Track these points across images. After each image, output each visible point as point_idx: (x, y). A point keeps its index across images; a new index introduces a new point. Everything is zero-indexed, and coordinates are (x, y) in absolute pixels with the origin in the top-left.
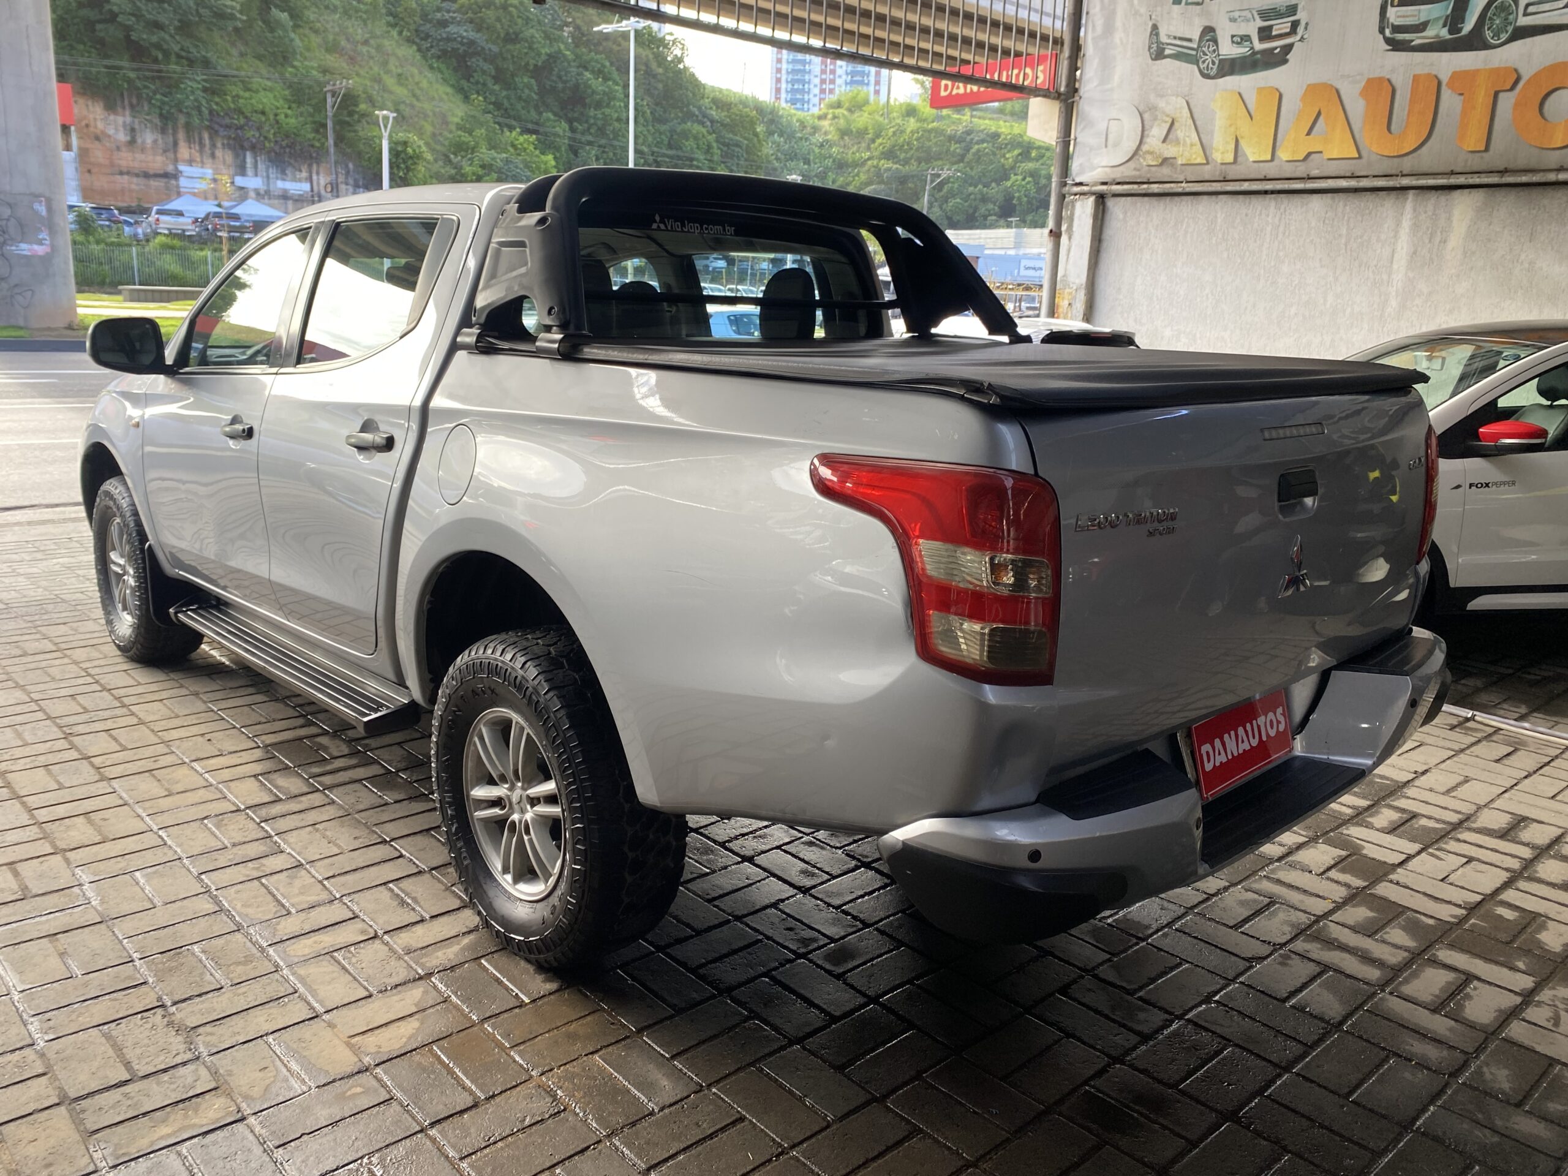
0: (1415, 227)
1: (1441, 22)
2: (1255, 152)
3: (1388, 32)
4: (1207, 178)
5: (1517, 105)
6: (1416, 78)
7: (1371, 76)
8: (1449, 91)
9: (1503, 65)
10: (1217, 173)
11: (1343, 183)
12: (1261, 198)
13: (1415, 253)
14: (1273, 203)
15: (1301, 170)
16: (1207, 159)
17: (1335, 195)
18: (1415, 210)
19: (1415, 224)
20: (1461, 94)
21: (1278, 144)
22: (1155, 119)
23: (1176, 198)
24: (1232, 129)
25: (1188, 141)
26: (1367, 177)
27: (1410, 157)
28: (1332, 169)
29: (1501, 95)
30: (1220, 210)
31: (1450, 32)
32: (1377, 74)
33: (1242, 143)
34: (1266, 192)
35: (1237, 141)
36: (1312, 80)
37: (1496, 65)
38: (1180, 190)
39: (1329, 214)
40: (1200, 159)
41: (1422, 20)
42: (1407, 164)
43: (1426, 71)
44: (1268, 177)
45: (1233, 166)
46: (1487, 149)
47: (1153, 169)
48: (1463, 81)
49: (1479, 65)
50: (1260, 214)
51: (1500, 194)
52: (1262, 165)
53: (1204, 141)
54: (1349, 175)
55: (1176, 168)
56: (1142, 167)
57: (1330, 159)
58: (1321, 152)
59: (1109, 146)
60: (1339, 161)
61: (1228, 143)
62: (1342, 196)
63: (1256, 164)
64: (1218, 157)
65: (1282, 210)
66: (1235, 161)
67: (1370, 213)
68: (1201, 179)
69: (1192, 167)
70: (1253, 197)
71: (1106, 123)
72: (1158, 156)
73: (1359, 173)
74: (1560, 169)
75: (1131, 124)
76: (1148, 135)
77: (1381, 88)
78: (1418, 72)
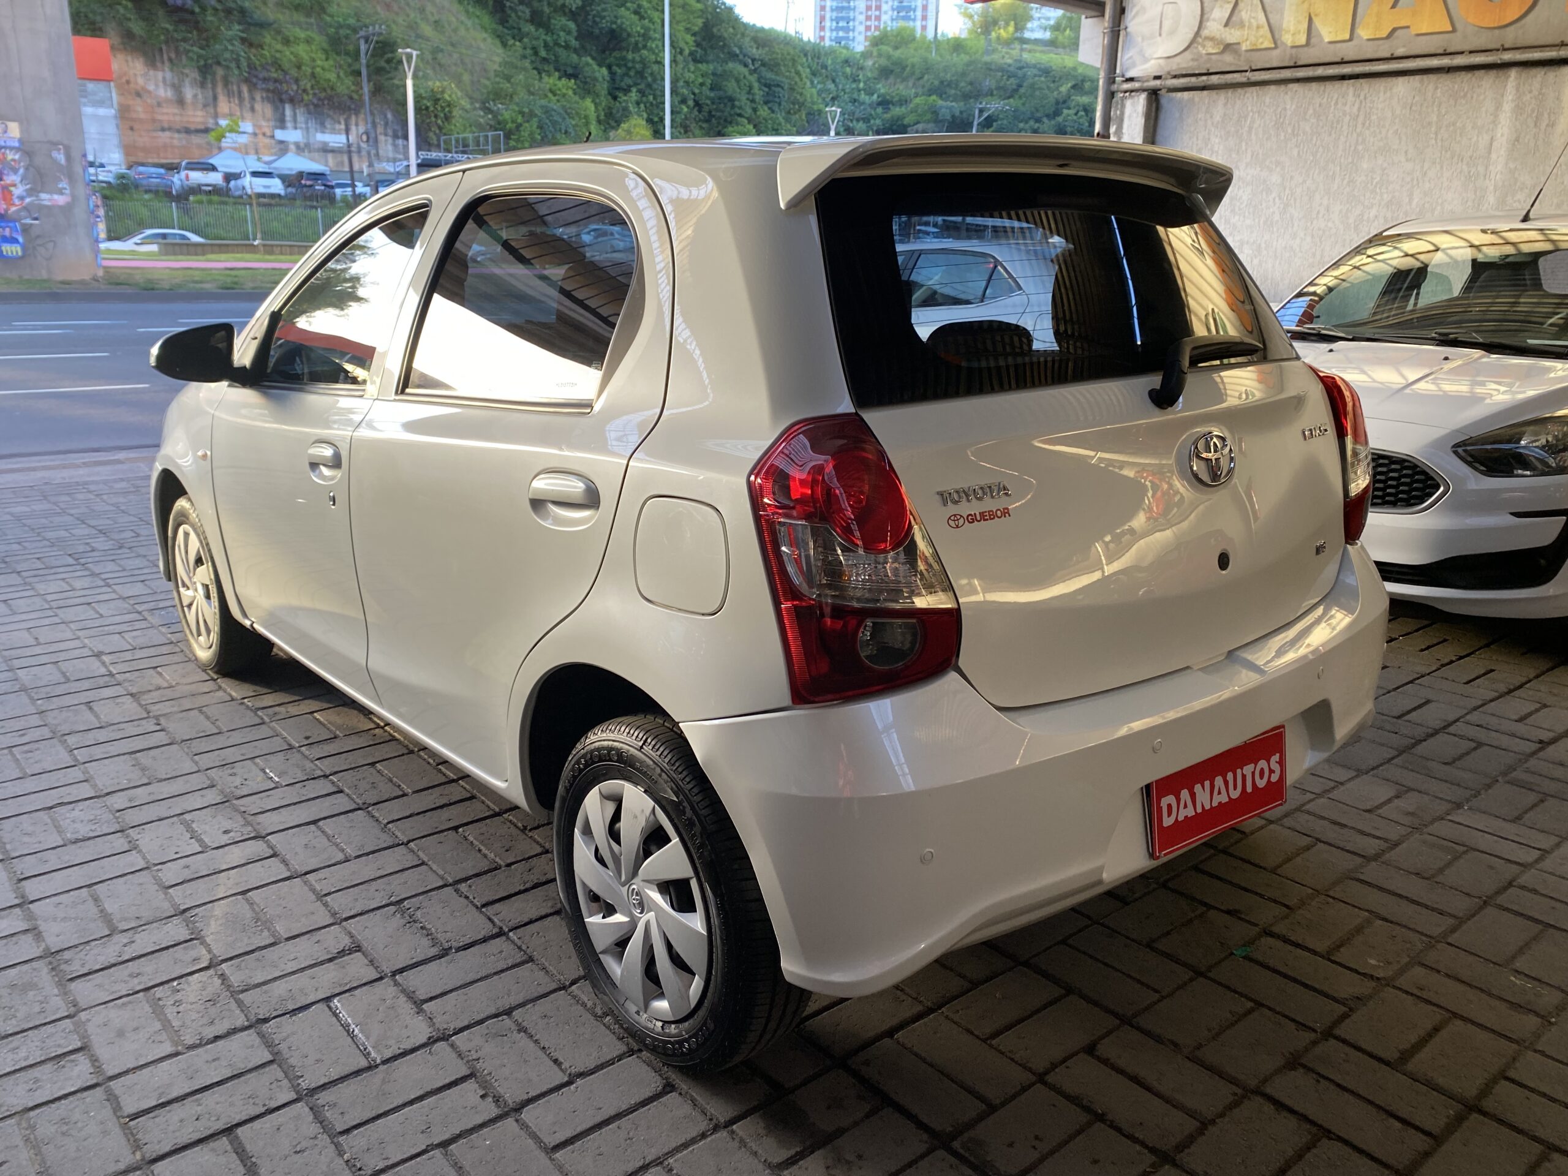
0: (1518, 109)
2: (1331, 32)
4: (1275, 65)
10: (1287, 58)
11: (1435, 62)
12: (1338, 84)
13: (1517, 140)
14: (1351, 90)
15: (1385, 49)
16: (1275, 41)
17: (1425, 77)
18: (1518, 90)
19: (1517, 106)
21: (1358, 20)
23: (1240, 90)
24: (1306, 5)
25: (1255, 24)
26: (1462, 53)
27: (1512, 28)
28: (1421, 46)
30: (1291, 99)
33: (1317, 22)
34: (1343, 78)
35: (1310, 20)
38: (1244, 80)
39: (1417, 98)
40: (1268, 43)
42: (1510, 37)
44: (1346, 59)
45: (1306, 49)
47: (1213, 57)
50: (1336, 103)
52: (1339, 45)
53: (1272, 21)
54: (1441, 51)
55: (1240, 56)
56: (1201, 56)
57: (1418, 35)
58: (1408, 27)
59: (1164, 34)
60: (1428, 37)
61: (1299, 22)
62: (1432, 77)
63: (1332, 46)
64: (1288, 39)
65: (1362, 97)
66: (1308, 44)
67: (1465, 96)
68: (1268, 66)
69: (1259, 53)
70: (1327, 83)
71: (1159, 9)
72: (1220, 42)
73: (1453, 49)
75: (1188, 8)
76: (1209, 20)
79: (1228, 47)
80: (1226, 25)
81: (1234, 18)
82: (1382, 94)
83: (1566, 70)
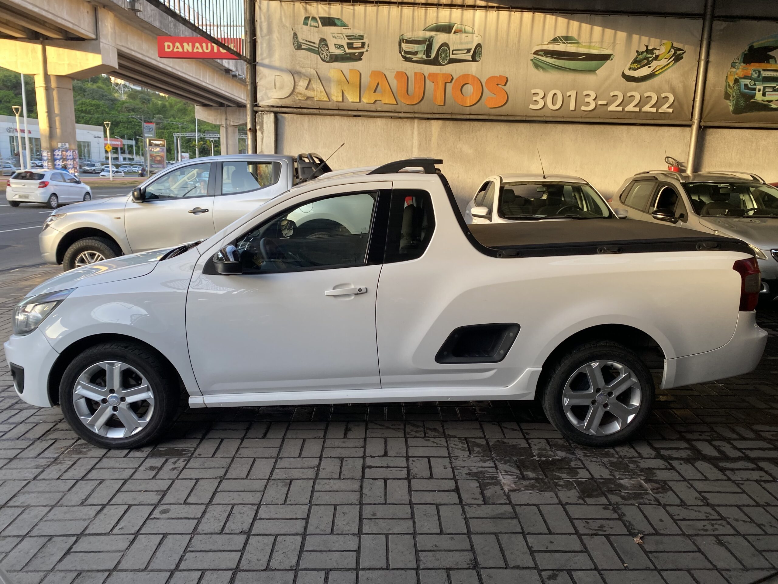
0: (419, 133)
1: (423, 52)
2: (352, 98)
3: (403, 53)
4: (330, 108)
5: (453, 88)
6: (416, 73)
7: (398, 71)
8: (429, 81)
9: (446, 73)
10: (335, 106)
11: (393, 114)
13: (420, 144)
14: (360, 121)
15: (373, 108)
16: (329, 99)
17: (387, 119)
18: (418, 127)
20: (433, 82)
21: (362, 95)
22: (301, 78)
23: (315, 116)
24: (340, 86)
25: (319, 91)
26: (401, 112)
27: (417, 105)
28: (386, 108)
29: (447, 84)
30: (338, 122)
31: (427, 57)
32: (400, 70)
33: (345, 93)
34: (358, 116)
35: (343, 92)
36: (373, 69)
37: (444, 72)
38: (318, 112)
39: (385, 127)
40: (326, 99)
41: (416, 50)
42: (416, 108)
43: (419, 71)
44: (359, 109)
45: (342, 103)
46: (444, 105)
47: (302, 102)
48: (433, 76)
49: (438, 72)
50: (355, 126)
51: (447, 122)
52: (355, 104)
53: (327, 90)
54: (393, 111)
55: (314, 102)
56: (296, 100)
57: (385, 104)
58: (381, 100)
59: (277, 89)
60: (389, 105)
61: (338, 92)
62: (389, 120)
63: (353, 104)
64: (334, 98)
66: (343, 101)
67: (401, 127)
68: (327, 108)
69: (322, 102)
70: (351, 117)
71: (274, 77)
72: (305, 95)
73: (397, 111)
74: (470, 114)
75: (288, 79)
76: (298, 85)
77: (402, 76)
78: (417, 71)
79: (308, 98)
80: (306, 89)
81: (309, 87)
82: (372, 124)
83: (433, 121)
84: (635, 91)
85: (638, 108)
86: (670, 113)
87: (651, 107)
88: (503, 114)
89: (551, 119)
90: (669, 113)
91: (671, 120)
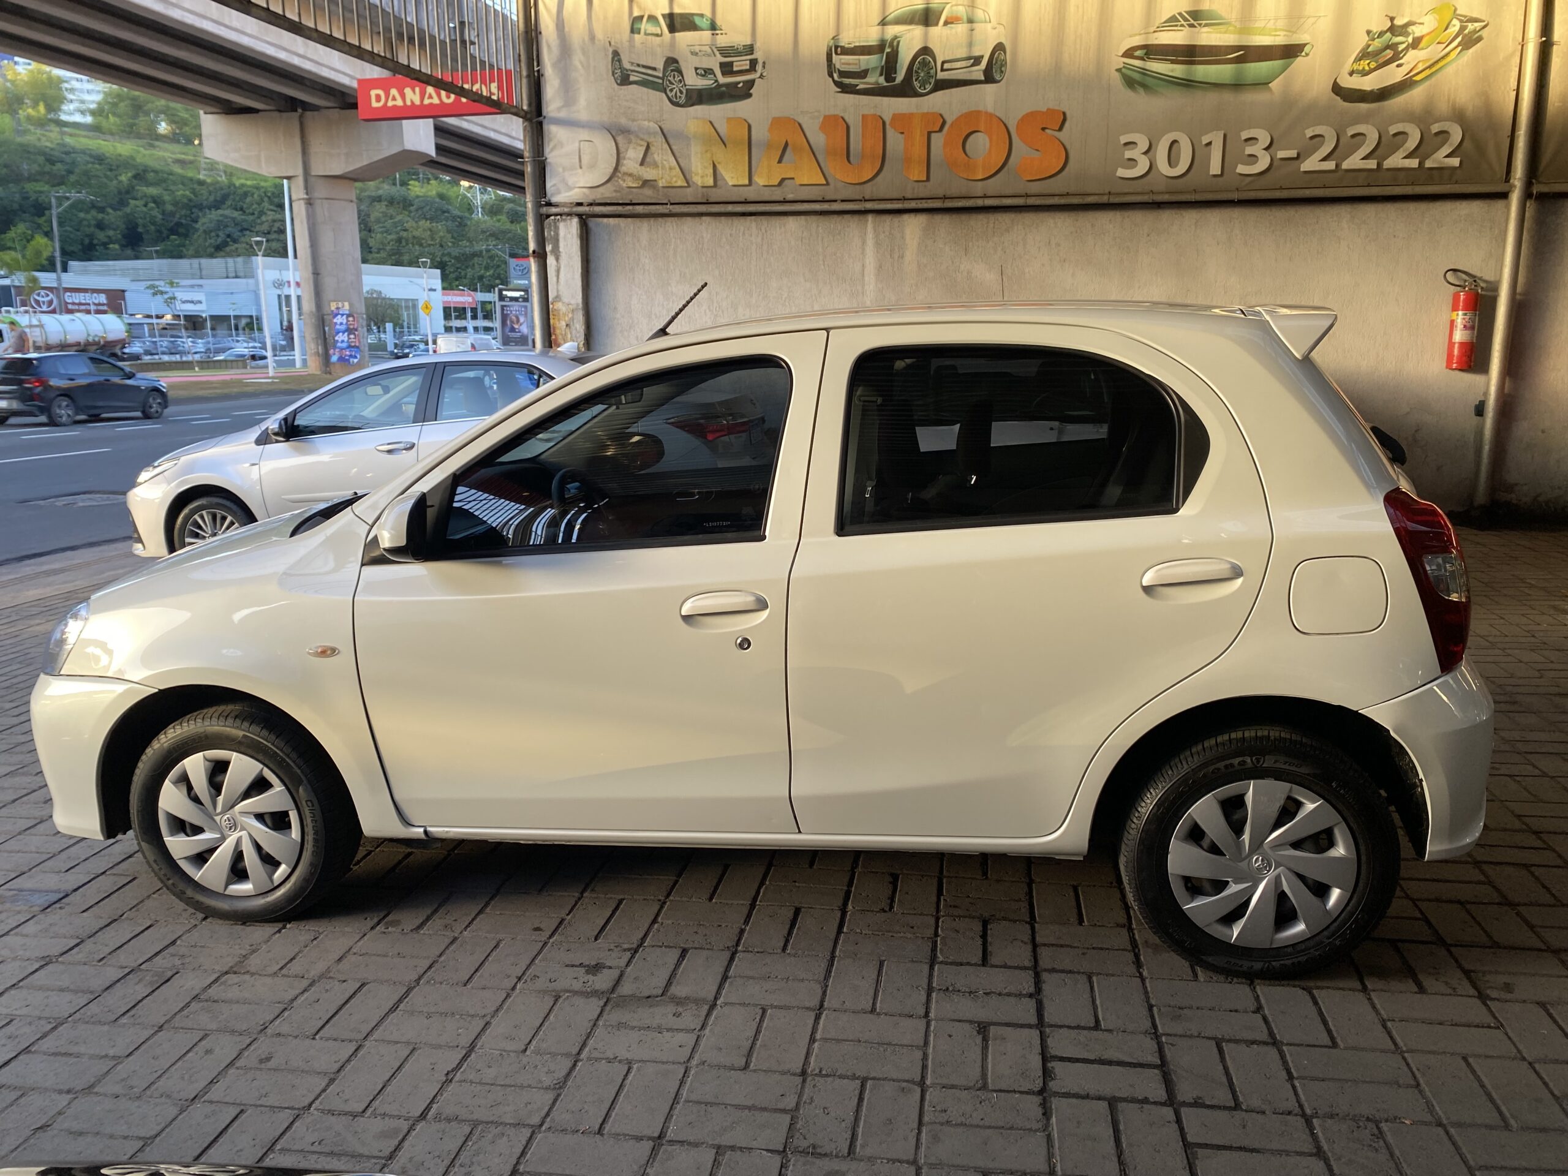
0: (878, 244)
1: (878, 71)
2: (733, 176)
3: (835, 76)
4: (690, 200)
5: (946, 144)
6: (864, 118)
7: (827, 114)
8: (893, 130)
9: (931, 111)
10: (700, 195)
11: (817, 207)
12: (742, 219)
13: (881, 267)
14: (754, 225)
15: (777, 195)
16: (687, 182)
17: (808, 218)
18: (875, 231)
19: (877, 242)
20: (902, 133)
21: (753, 170)
22: (630, 142)
23: (660, 219)
24: (709, 155)
25: (667, 166)
26: (836, 201)
27: (869, 185)
28: (804, 194)
29: (933, 135)
30: (707, 229)
31: (887, 80)
32: (832, 112)
33: (720, 168)
34: (746, 214)
35: (714, 166)
36: (775, 113)
37: (926, 111)
38: (665, 211)
39: (805, 233)
40: (681, 182)
41: (863, 68)
42: (868, 191)
43: (872, 112)
44: (748, 200)
45: (714, 189)
46: (928, 179)
47: (634, 190)
48: (902, 121)
49: (913, 110)
50: (744, 234)
51: (938, 218)
52: (741, 188)
53: (682, 165)
54: (820, 199)
55: (658, 191)
56: (623, 189)
57: (801, 185)
58: (793, 179)
59: (584, 167)
60: (810, 187)
61: (705, 167)
62: (814, 218)
63: (736, 188)
64: (698, 180)
65: (763, 231)
66: (715, 185)
67: (839, 234)
68: (685, 201)
69: (674, 190)
70: (734, 218)
71: (577, 145)
72: (638, 178)
73: (827, 198)
74: (985, 197)
75: (604, 147)
76: (624, 159)
77: (836, 123)
78: (866, 112)
79: (646, 183)
80: (642, 164)
81: (648, 160)
82: (778, 229)
83: (906, 217)
84: (1367, 123)
85: (1375, 162)
86: (1455, 168)
87: (1405, 158)
88: (1057, 192)
89: (1166, 198)
90: (1453, 169)
91: (1456, 183)
